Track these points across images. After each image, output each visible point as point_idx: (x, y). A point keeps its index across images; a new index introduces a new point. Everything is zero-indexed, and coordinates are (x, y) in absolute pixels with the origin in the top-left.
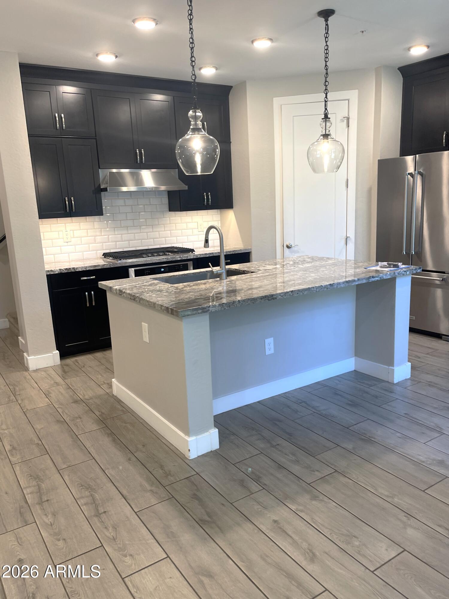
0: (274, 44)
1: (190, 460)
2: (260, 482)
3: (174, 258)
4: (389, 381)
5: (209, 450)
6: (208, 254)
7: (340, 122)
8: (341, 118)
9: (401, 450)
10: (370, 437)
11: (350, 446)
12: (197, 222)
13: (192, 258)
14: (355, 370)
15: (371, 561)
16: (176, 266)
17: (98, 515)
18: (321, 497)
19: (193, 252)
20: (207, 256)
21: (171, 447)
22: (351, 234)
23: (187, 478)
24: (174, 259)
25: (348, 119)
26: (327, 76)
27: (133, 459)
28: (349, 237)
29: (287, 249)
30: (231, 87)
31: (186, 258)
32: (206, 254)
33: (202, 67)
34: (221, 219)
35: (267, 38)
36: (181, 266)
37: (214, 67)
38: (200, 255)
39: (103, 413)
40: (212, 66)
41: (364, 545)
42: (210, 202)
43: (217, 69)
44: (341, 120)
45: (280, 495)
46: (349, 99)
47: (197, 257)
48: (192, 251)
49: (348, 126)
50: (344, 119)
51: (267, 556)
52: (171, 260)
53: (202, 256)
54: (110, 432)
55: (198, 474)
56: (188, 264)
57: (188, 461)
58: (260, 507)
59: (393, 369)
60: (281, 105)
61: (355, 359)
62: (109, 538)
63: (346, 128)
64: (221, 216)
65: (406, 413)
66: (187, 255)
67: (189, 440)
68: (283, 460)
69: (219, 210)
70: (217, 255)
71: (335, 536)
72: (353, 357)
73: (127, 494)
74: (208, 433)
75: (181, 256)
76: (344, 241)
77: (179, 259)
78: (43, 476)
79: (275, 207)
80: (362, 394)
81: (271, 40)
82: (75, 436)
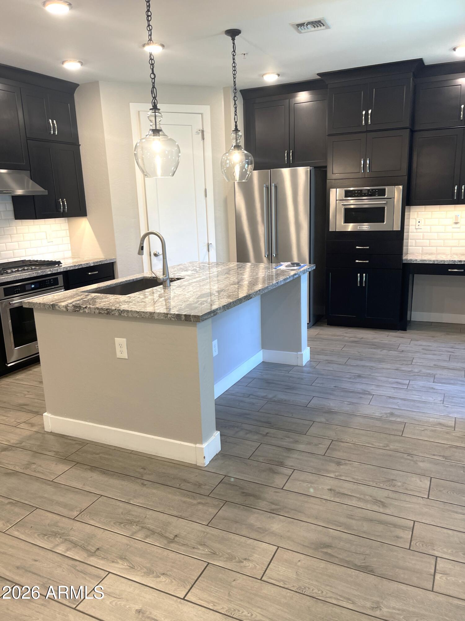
0: (164, 50)
1: (206, 467)
2: (286, 466)
3: (44, 271)
4: (299, 365)
5: (215, 454)
6: (77, 266)
7: (196, 134)
8: (197, 131)
9: (358, 412)
10: (329, 409)
11: (323, 420)
12: (46, 232)
13: (62, 271)
14: (263, 362)
15: (420, 492)
16: (47, 281)
17: (172, 541)
18: (343, 462)
19: (60, 265)
20: (76, 268)
21: (173, 462)
22: (212, 241)
23: (220, 482)
24: (45, 273)
25: (203, 132)
26: (236, 92)
27: (146, 483)
28: (211, 244)
29: (154, 257)
30: (77, 85)
31: (56, 272)
32: (75, 266)
33: (68, 60)
34: (69, 227)
35: (159, 44)
36: (52, 280)
37: (80, 62)
38: (70, 267)
39: (58, 452)
40: (78, 61)
41: (405, 483)
42: (66, 210)
43: (82, 64)
44: (197, 132)
45: (312, 470)
46: (203, 113)
47: (67, 269)
48: (59, 263)
49: (203, 139)
50: (199, 131)
51: (352, 515)
52: (41, 274)
53: (72, 269)
54: (89, 467)
55: (226, 476)
56: (57, 278)
57: (204, 468)
58: (307, 484)
59: (302, 354)
60: (139, 112)
61: (263, 351)
62: (206, 554)
63: (202, 140)
64: (69, 225)
65: (335, 386)
66: (57, 268)
67: (204, 447)
68: (285, 443)
69: (66, 218)
70: (86, 266)
71: (381, 485)
72: (261, 350)
73: (180, 514)
74: (213, 437)
75: (52, 269)
76: (206, 247)
77: (49, 273)
78: (61, 530)
79: (139, 215)
80: (289, 379)
81: (163, 46)
82: (51, 483)
